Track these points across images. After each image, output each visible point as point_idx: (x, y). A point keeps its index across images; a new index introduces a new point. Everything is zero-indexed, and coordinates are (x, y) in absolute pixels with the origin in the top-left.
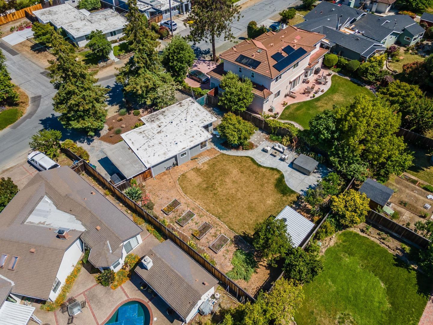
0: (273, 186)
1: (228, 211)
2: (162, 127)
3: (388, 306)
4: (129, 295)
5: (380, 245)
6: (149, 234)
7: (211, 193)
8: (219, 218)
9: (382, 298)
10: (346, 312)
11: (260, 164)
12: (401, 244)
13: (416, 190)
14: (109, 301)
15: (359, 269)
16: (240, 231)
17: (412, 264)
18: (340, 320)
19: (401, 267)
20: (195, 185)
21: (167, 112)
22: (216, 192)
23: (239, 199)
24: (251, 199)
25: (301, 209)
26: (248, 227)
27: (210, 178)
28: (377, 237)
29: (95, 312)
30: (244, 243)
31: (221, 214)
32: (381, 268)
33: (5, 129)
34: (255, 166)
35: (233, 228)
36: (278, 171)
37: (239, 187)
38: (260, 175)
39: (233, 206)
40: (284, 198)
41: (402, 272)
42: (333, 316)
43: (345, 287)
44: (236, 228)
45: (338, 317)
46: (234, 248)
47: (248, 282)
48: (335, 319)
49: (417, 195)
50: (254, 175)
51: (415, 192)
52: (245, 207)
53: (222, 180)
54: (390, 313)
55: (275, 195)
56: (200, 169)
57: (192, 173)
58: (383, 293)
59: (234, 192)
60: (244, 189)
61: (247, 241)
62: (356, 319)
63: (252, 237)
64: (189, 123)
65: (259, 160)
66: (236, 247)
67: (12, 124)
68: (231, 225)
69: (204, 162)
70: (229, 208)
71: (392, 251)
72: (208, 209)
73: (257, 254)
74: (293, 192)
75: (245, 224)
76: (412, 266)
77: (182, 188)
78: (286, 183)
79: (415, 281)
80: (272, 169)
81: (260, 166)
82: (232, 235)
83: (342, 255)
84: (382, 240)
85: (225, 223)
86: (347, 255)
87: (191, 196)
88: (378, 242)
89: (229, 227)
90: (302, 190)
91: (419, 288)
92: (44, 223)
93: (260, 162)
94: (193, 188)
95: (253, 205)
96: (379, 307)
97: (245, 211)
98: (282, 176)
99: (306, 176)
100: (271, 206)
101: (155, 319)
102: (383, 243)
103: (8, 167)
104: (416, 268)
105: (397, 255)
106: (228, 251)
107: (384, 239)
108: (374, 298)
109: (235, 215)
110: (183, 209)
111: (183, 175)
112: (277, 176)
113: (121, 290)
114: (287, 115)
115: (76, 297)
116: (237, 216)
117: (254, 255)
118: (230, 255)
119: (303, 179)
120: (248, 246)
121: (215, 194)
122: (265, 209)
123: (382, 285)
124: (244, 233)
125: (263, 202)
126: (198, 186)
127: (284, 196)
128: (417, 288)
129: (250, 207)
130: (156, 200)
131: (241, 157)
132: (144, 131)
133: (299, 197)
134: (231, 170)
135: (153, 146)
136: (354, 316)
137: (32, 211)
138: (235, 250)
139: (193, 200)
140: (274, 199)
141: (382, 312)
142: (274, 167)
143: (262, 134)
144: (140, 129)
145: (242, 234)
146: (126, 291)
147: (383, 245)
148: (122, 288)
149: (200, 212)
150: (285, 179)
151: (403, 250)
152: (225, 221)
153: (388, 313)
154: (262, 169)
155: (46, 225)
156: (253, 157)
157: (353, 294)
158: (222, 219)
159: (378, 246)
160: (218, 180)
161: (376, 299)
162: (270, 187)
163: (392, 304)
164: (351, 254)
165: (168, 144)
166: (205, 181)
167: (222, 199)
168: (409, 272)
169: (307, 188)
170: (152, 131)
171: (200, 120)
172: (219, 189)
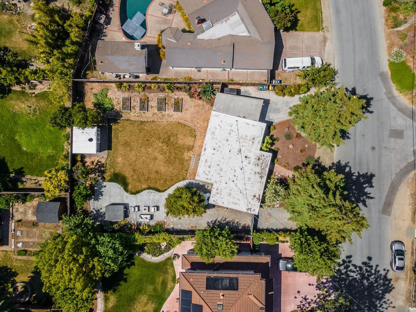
0: (127, 175)
1: (140, 132)
2: (244, 159)
3: (17, 138)
4: (148, 38)
5: (36, 177)
6: (173, 77)
7: (163, 137)
8: (141, 121)
9: (21, 140)
10: (35, 117)
11: (151, 191)
12: (25, 187)
13: (32, 246)
14: (155, 27)
15: (41, 150)
16: (122, 123)
17: (14, 176)
18: (36, 110)
19: (19, 169)
20: (179, 135)
21: (259, 179)
22: (161, 140)
23: (141, 147)
24: (133, 153)
25: (96, 169)
26: (120, 129)
27: (175, 149)
28: (40, 182)
29: (156, 18)
30: (114, 116)
31: (143, 126)
32: (29, 160)
33: (388, 67)
34: (152, 185)
35: (128, 121)
36: (132, 193)
37: (149, 158)
38: (143, 179)
39: (140, 138)
40: (112, 170)
41: (17, 166)
42: (40, 110)
43: (42, 131)
44: (126, 123)
45: (38, 111)
46: (117, 108)
47: (93, 94)
48: (39, 109)
49: (29, 240)
50: (147, 177)
51: (32, 242)
52: (132, 143)
53: (165, 153)
54: (14, 134)
55: (120, 169)
56: (188, 151)
57: (191, 144)
58: (22, 144)
59: (149, 150)
60: (144, 158)
61: (112, 119)
62: (28, 117)
63: (111, 124)
64: (227, 180)
65: (153, 194)
66: (116, 110)
67: (390, 76)
68: (130, 122)
69: (192, 160)
70: (142, 135)
71: (28, 178)
72: (154, 123)
73: (100, 115)
74: (111, 181)
75: (122, 130)
76: (13, 175)
77: (185, 125)
78: (120, 186)
79: (9, 165)
80: (138, 192)
81: (149, 188)
82: (125, 116)
83: (54, 152)
84: (36, 181)
85: (135, 121)
86: (51, 154)
87: (174, 124)
88: (38, 179)
89: (130, 120)
90: (105, 187)
91: (5, 161)
92: (226, 21)
93: (151, 193)
94: (179, 132)
95: (128, 149)
96: (21, 133)
97: (129, 140)
98: (126, 190)
99: (111, 203)
100: (116, 157)
101: (124, 39)
102: (35, 180)
103: (327, 44)
104: (11, 175)
105: (24, 177)
106: (118, 104)
107: (36, 183)
108: (26, 137)
109: (134, 132)
110: (170, 111)
111: (195, 136)
112: (130, 187)
113: (155, 37)
114: (168, 267)
115: (174, 16)
116: (132, 132)
117: (102, 113)
118: (115, 102)
119: (111, 199)
120: (110, 116)
121: (160, 138)
122: (118, 151)
123: (25, 149)
124: (118, 123)
125: (123, 157)
126: (177, 136)
127: (114, 172)
128: (6, 160)
129: (129, 145)
130: (193, 102)
131: (169, 188)
132: (253, 142)
133: (104, 179)
134: (166, 168)
135: (230, 134)
136: (30, 118)
137: (242, 21)
138: (115, 108)
139: (170, 122)
140: (118, 165)
141: (18, 132)
142: (137, 195)
143: (172, 226)
144: (259, 142)
145: (119, 121)
146: (152, 38)
147: (35, 178)
148: (156, 38)
149: (157, 117)
150: (122, 188)
151: (22, 182)
152: (136, 122)
153: (15, 133)
154: (146, 187)
155: (223, 22)
156: (160, 193)
157: (37, 130)
158: (139, 122)
159: (37, 175)
160: (168, 152)
161: (24, 137)
162: (128, 173)
163: (15, 140)
164: (49, 157)
165: (220, 144)
166: (176, 144)
167: (152, 138)
168: (13, 169)
169: (103, 192)
170: (247, 148)
171: (221, 191)
172: (160, 144)
